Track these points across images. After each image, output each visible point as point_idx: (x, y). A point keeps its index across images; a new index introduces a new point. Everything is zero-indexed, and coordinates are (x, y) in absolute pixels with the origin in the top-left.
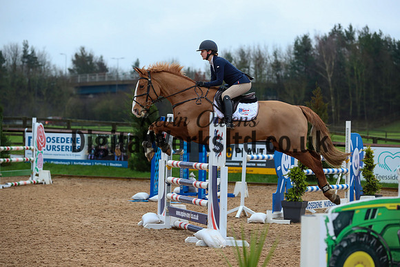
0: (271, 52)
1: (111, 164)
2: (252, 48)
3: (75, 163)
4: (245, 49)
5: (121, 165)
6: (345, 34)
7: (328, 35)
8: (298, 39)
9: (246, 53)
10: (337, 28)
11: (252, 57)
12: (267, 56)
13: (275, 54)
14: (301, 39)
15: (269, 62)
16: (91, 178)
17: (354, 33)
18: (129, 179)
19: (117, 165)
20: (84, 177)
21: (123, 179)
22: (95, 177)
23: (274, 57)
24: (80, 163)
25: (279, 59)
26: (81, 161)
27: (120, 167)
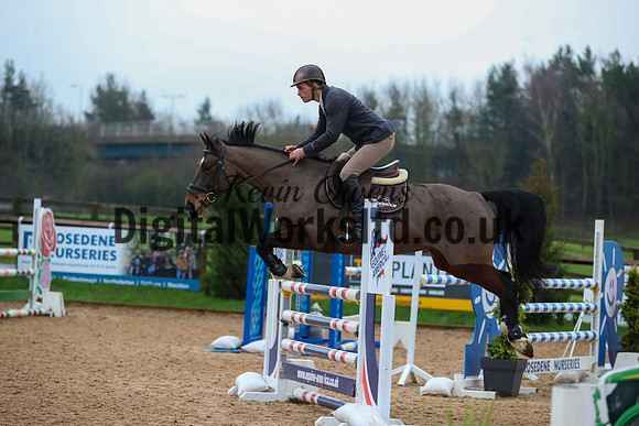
0: (445, 93)
1: (170, 285)
2: (412, 86)
3: (105, 281)
4: (400, 86)
5: (187, 286)
6: (578, 63)
7: (547, 65)
8: (494, 70)
9: (402, 93)
10: (564, 53)
11: (412, 100)
12: (438, 100)
13: (453, 97)
14: (500, 72)
15: (441, 110)
16: (135, 307)
17: (593, 63)
18: (202, 312)
19: (180, 286)
20: (122, 305)
21: (191, 311)
22: (141, 307)
23: (450, 102)
24: (114, 281)
25: (459, 105)
26: (117, 277)
27: (186, 290)
